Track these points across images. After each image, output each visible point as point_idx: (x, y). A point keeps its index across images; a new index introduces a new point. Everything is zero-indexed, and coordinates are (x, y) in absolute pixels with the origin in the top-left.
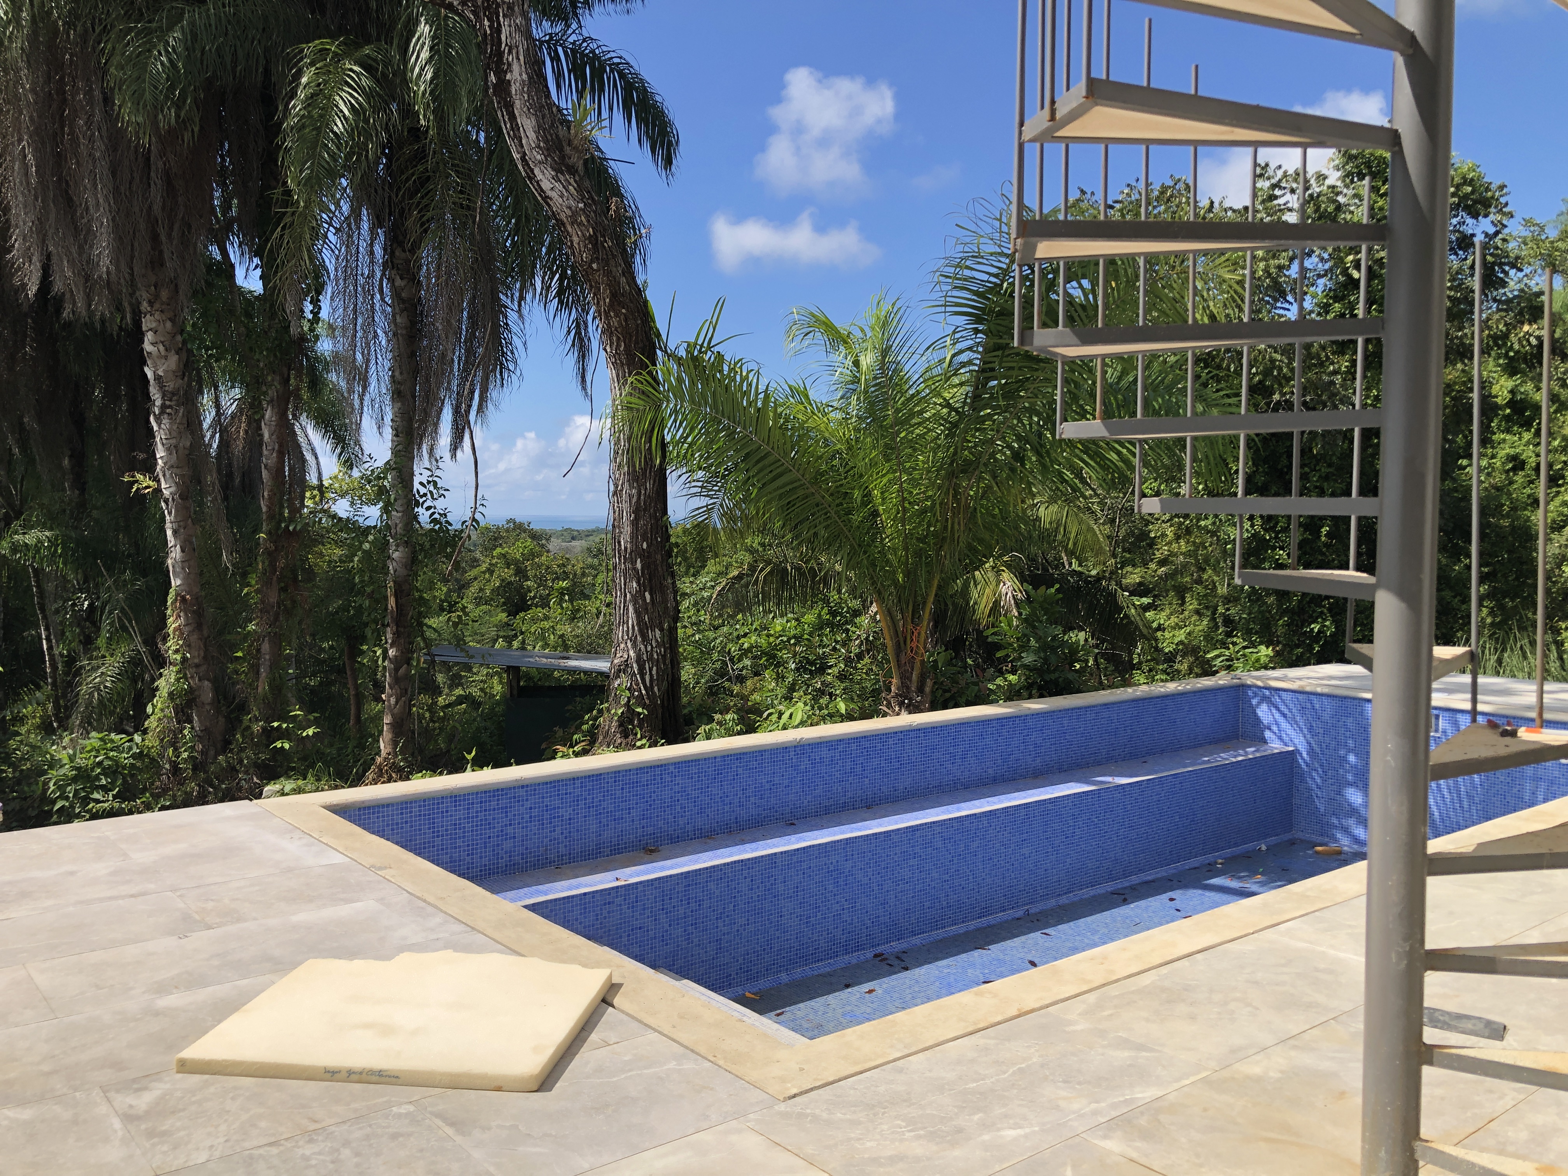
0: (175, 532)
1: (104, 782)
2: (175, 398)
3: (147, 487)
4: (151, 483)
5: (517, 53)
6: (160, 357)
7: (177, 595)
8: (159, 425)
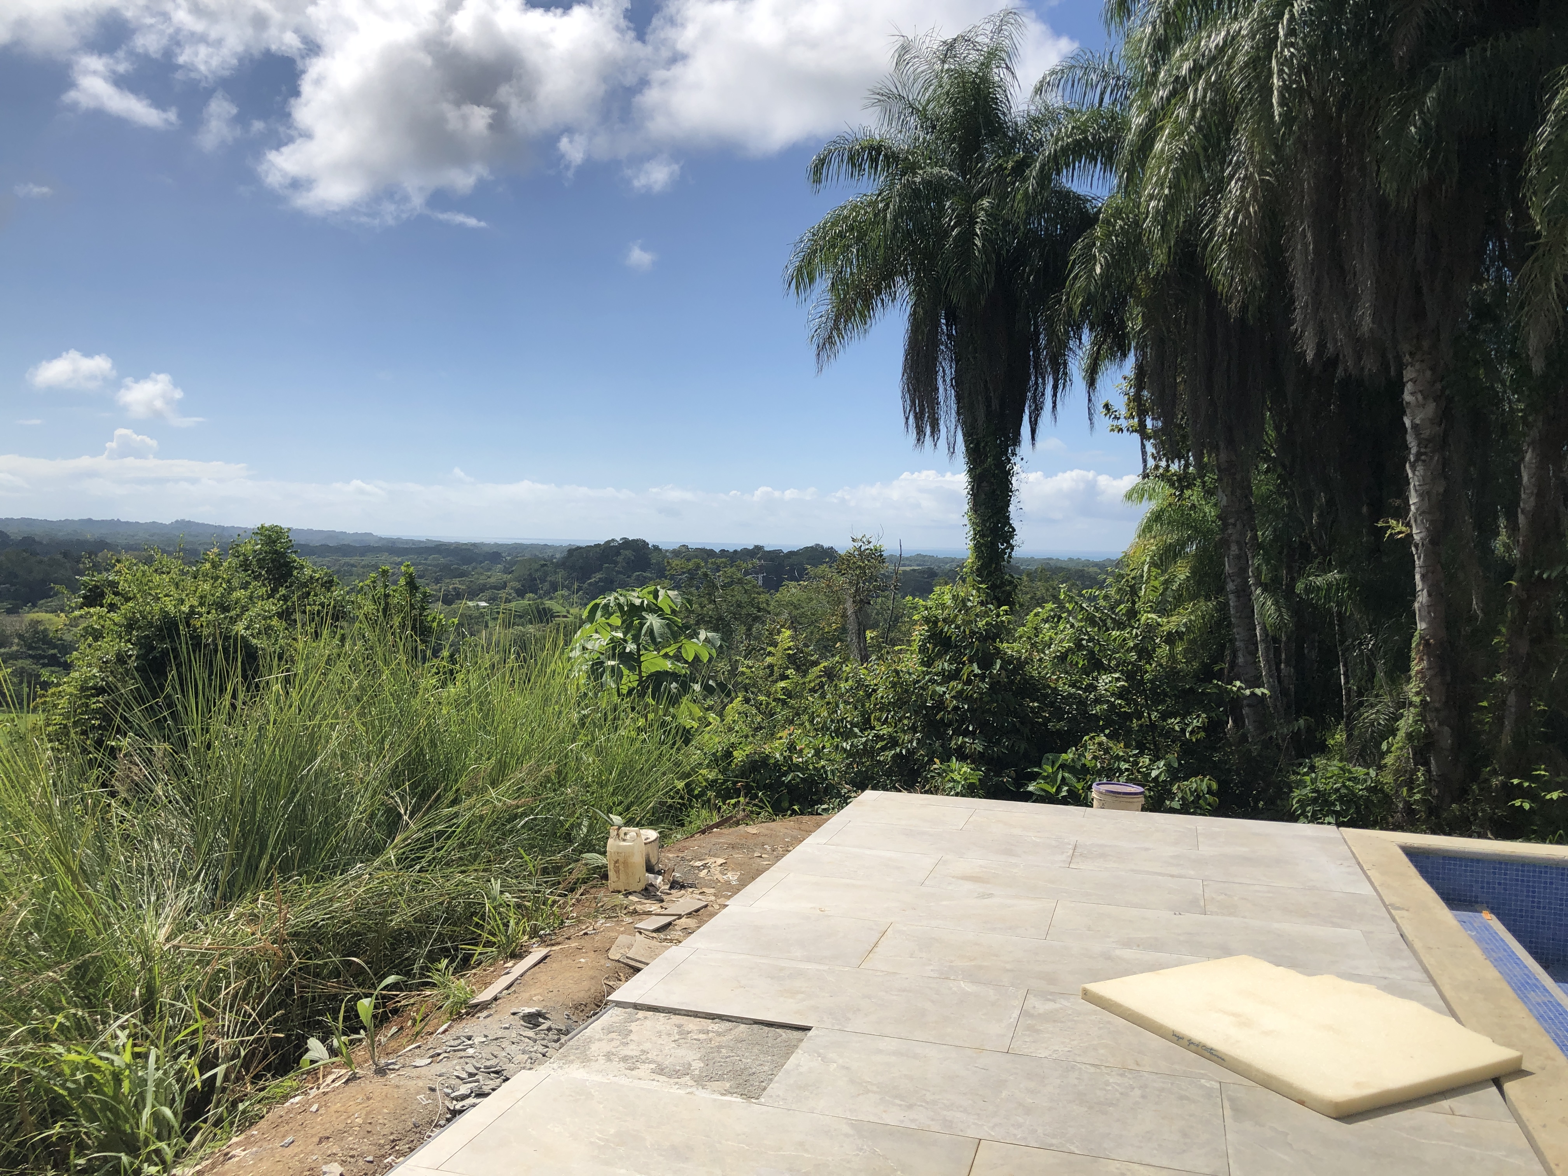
0: (1423, 577)
1: (1338, 808)
2: (1430, 445)
3: (1400, 532)
4: (1404, 529)
6: (1418, 405)
7: (1421, 638)
8: (1414, 474)
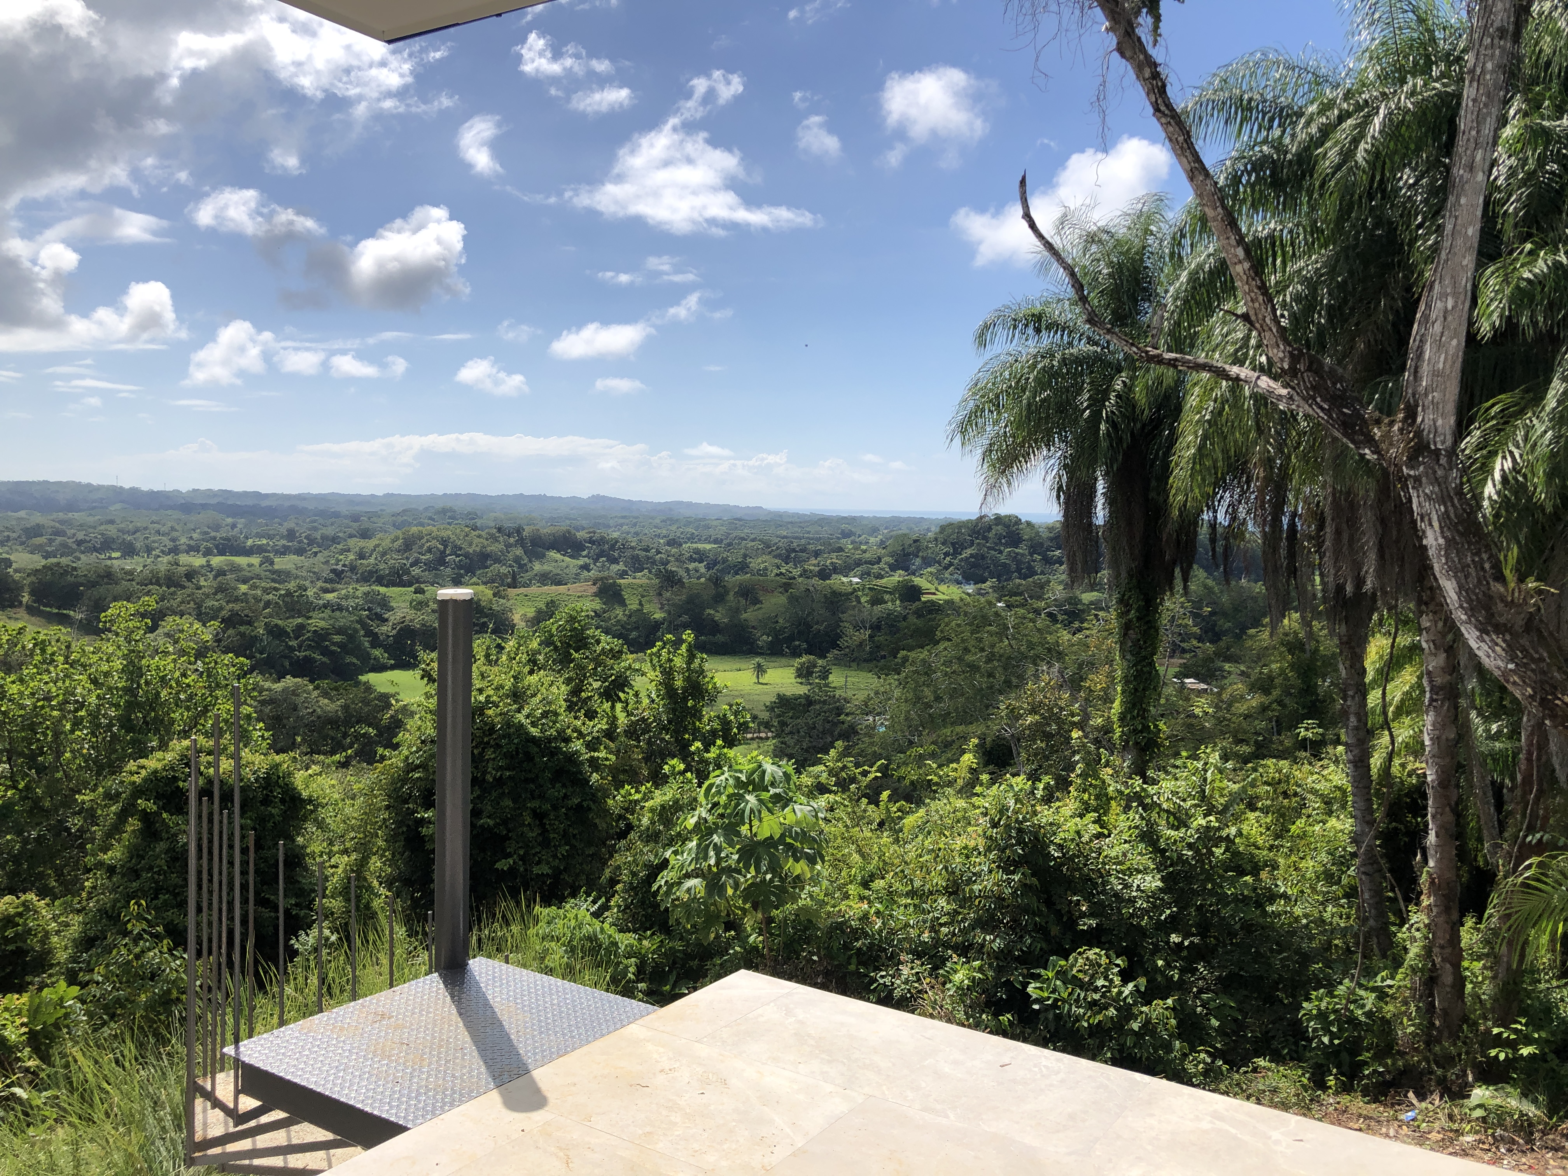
5: (1430, 520)
6: (1431, 654)
7: (1431, 874)
8: (1427, 718)
